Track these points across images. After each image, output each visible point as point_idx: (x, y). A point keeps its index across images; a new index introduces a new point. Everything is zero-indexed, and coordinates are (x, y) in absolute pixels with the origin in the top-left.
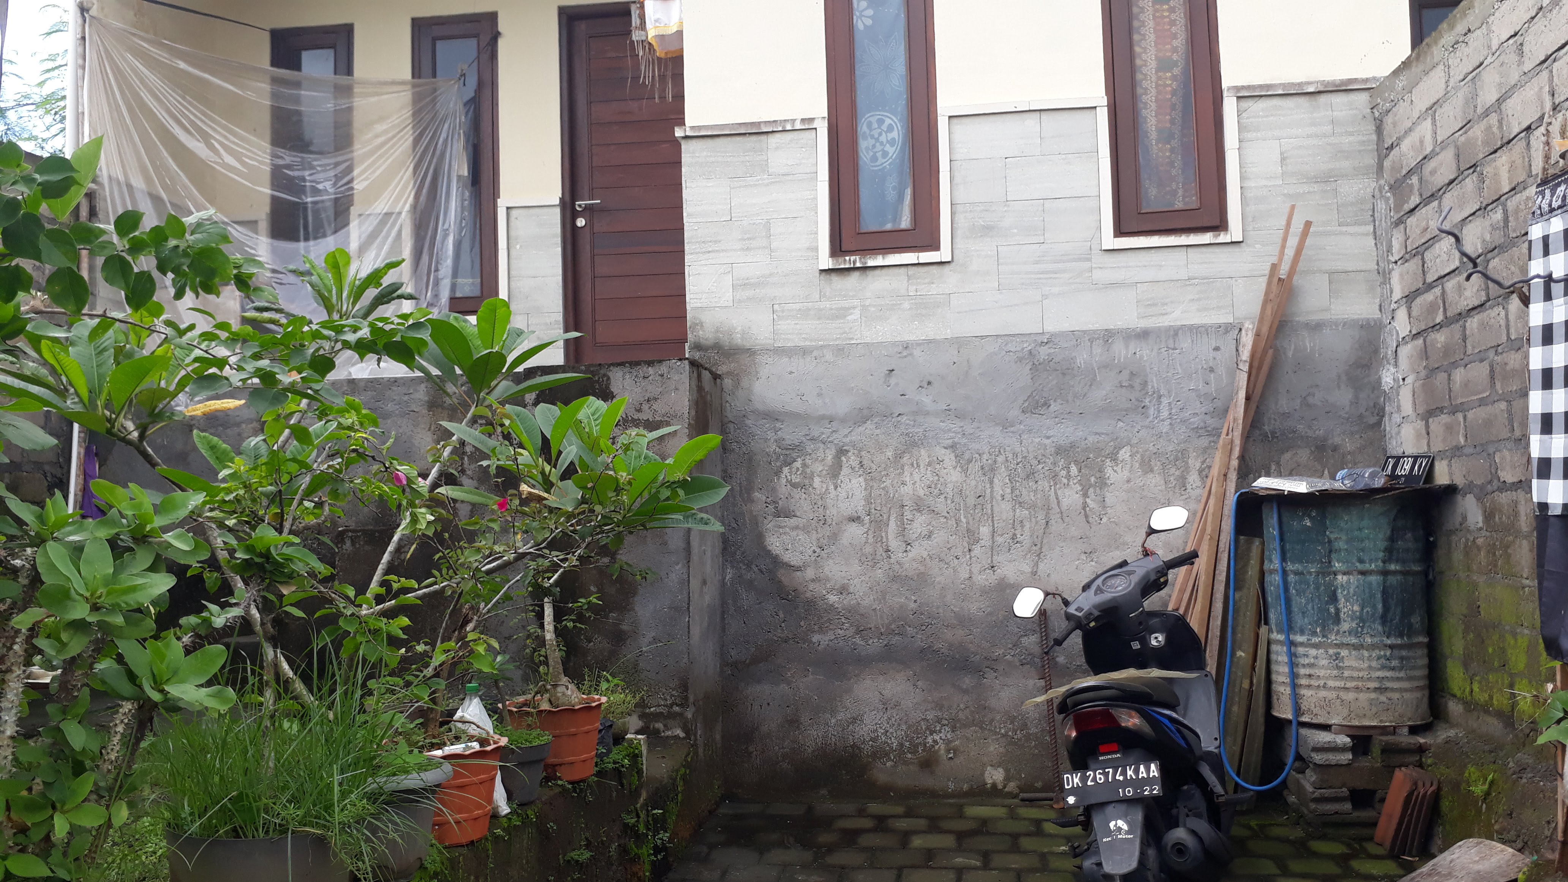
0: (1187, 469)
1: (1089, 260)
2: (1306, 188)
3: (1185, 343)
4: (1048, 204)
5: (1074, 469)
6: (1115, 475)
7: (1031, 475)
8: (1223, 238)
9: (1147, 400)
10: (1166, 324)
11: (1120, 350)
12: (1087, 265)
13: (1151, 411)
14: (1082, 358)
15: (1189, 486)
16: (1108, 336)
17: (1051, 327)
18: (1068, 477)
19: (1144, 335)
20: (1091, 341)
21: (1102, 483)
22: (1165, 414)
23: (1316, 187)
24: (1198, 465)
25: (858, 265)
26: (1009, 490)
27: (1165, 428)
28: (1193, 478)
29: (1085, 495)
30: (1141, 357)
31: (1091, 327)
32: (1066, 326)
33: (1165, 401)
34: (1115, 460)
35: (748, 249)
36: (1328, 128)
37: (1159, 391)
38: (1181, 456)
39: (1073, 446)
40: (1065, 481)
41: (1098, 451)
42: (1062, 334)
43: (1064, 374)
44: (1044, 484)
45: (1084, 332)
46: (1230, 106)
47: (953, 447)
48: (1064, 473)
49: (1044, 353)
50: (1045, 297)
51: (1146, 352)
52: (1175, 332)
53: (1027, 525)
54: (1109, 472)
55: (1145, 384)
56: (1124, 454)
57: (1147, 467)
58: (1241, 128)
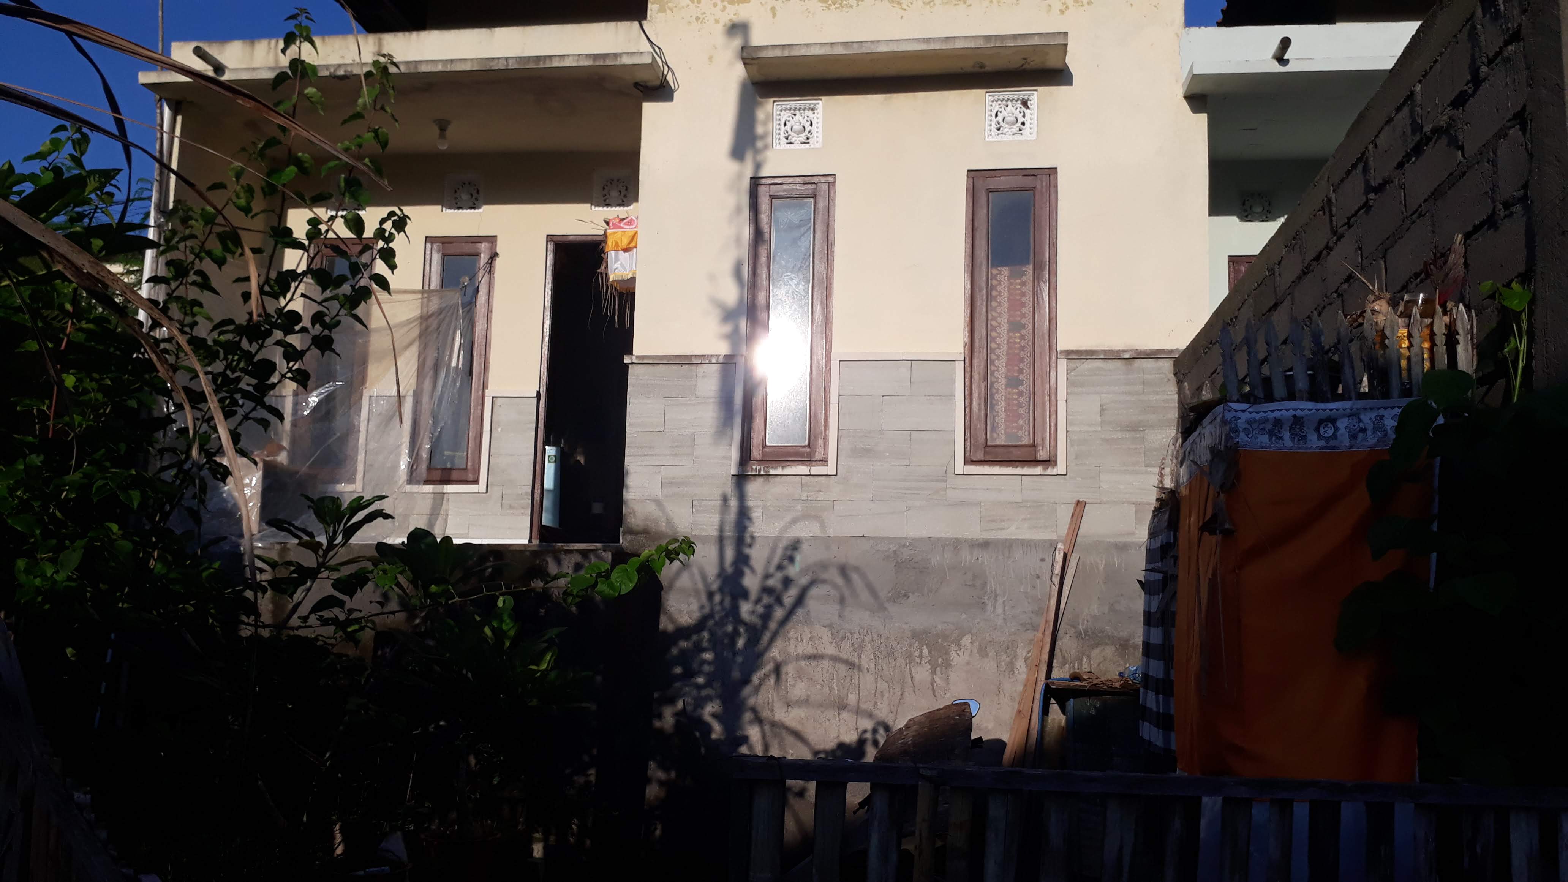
0: (1015, 657)
1: (945, 481)
2: (1119, 435)
3: (1018, 554)
4: (914, 434)
5: (925, 650)
6: (958, 658)
7: (891, 654)
8: (1050, 471)
9: (986, 598)
10: (1004, 537)
11: (967, 556)
12: (943, 485)
13: (989, 607)
14: (935, 560)
15: (1016, 672)
16: (956, 544)
17: (913, 533)
18: (921, 657)
19: (985, 545)
20: (943, 547)
21: (947, 664)
22: (1000, 610)
23: (1127, 435)
24: (1024, 654)
25: (762, 473)
26: (873, 665)
27: (1000, 622)
28: (1021, 665)
29: (934, 672)
30: (983, 562)
31: (943, 535)
32: (924, 533)
33: (1000, 600)
34: (958, 644)
35: (676, 455)
36: (1139, 388)
37: (995, 590)
38: (1010, 648)
39: (925, 632)
40: (918, 661)
41: (945, 637)
42: (921, 539)
43: (921, 572)
44: (901, 661)
45: (939, 539)
46: (1062, 364)
47: (830, 626)
48: (917, 653)
49: (906, 554)
50: (909, 508)
51: (985, 558)
52: (1009, 545)
53: (886, 695)
54: (953, 654)
55: (984, 585)
56: (966, 640)
57: (983, 652)
58: (1070, 383)
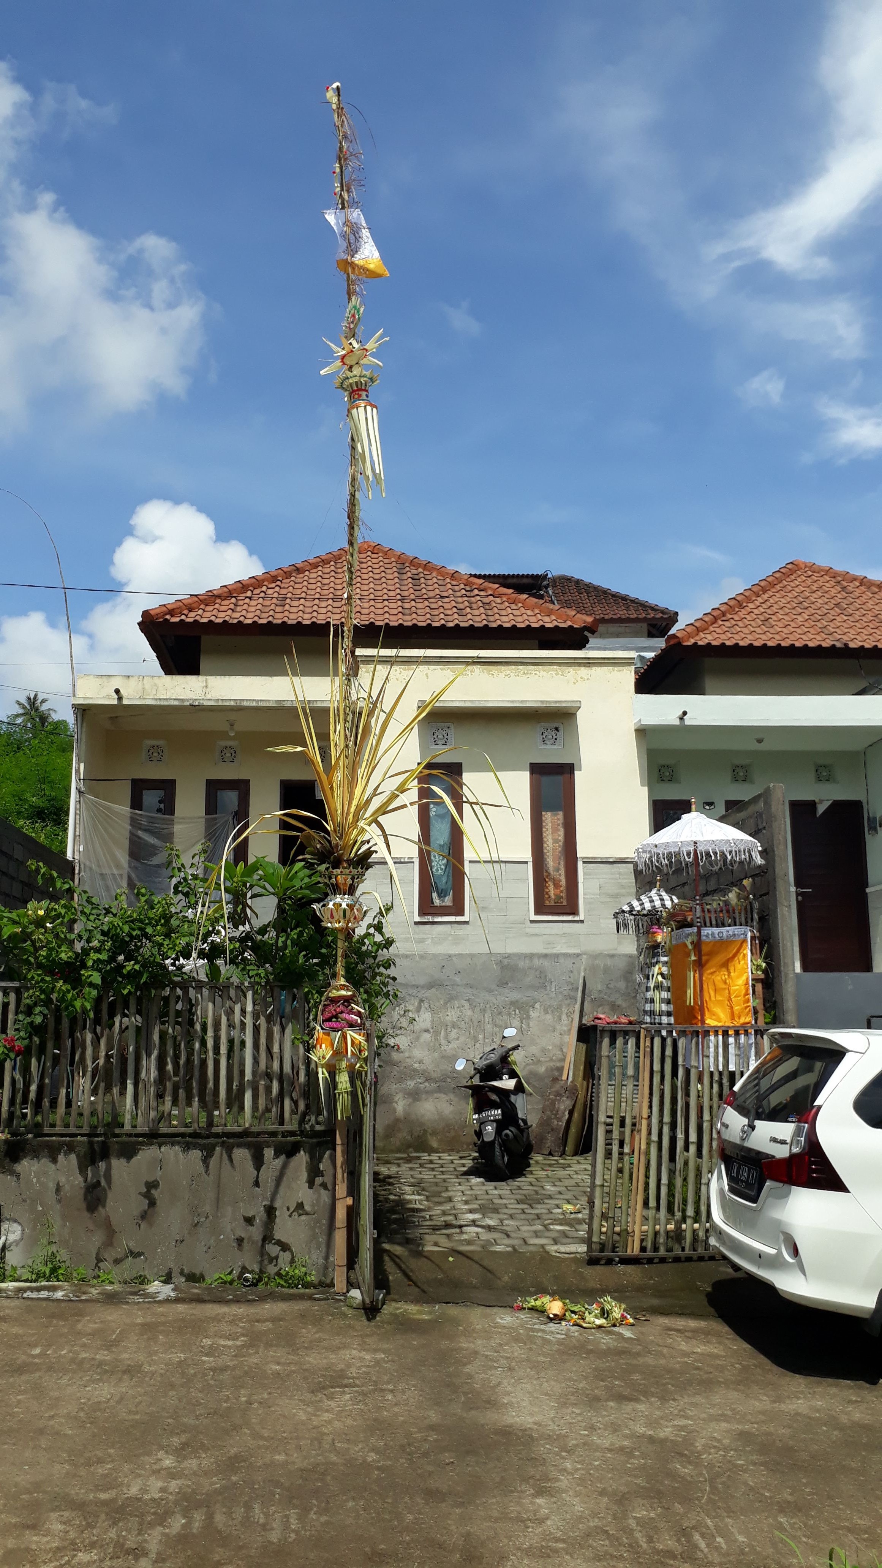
0: (562, 1013)
1: (525, 924)
2: (609, 900)
3: (562, 960)
4: (509, 899)
5: (517, 1012)
6: (534, 1014)
7: (500, 1013)
8: (577, 918)
9: (547, 983)
10: (554, 952)
11: (537, 962)
12: (524, 926)
13: (548, 988)
14: (521, 964)
16: (531, 956)
17: (509, 951)
18: (515, 1014)
19: (546, 956)
20: (525, 957)
21: (528, 1017)
22: (553, 989)
23: (612, 900)
25: (430, 921)
26: (490, 1020)
27: (553, 995)
29: (522, 1023)
30: (545, 965)
31: (524, 951)
32: (515, 951)
33: (553, 984)
34: (534, 1007)
36: (617, 877)
37: (551, 979)
38: (559, 1007)
39: (517, 1001)
40: (514, 1016)
41: (527, 1004)
42: (514, 954)
43: (514, 970)
44: (505, 1017)
45: (522, 954)
46: (580, 865)
47: (468, 1000)
48: (513, 1013)
49: (506, 961)
50: (507, 938)
51: (546, 963)
52: (557, 956)
53: (498, 1035)
54: (531, 1013)
55: (546, 976)
56: (537, 1005)
57: (546, 1011)
58: (584, 874)
